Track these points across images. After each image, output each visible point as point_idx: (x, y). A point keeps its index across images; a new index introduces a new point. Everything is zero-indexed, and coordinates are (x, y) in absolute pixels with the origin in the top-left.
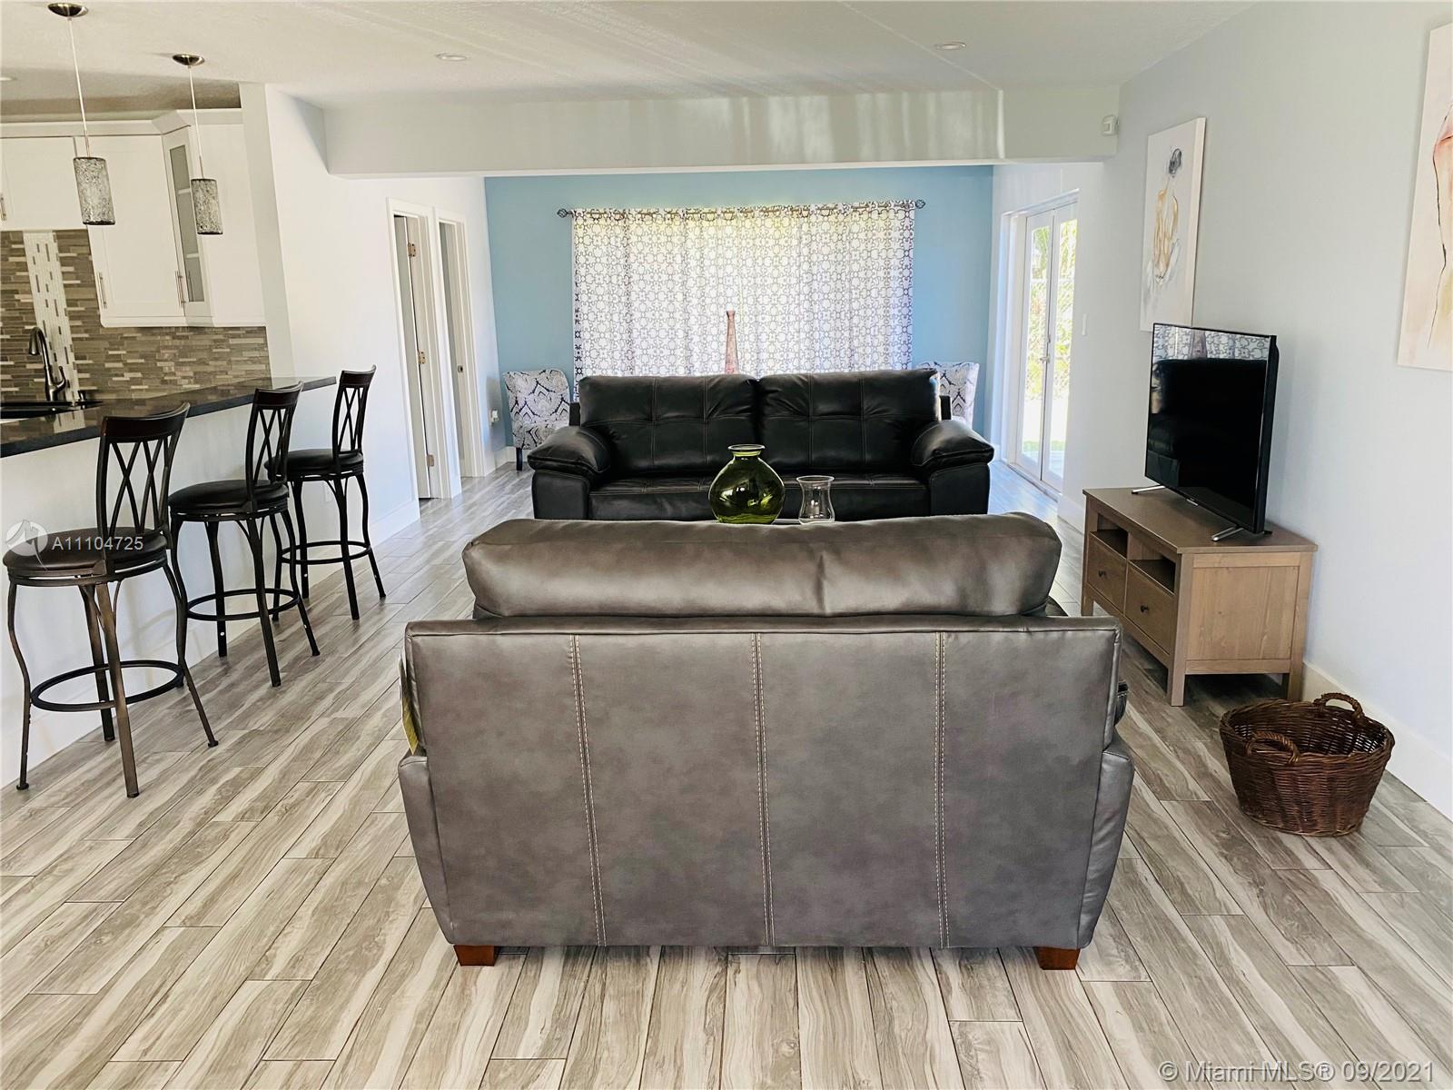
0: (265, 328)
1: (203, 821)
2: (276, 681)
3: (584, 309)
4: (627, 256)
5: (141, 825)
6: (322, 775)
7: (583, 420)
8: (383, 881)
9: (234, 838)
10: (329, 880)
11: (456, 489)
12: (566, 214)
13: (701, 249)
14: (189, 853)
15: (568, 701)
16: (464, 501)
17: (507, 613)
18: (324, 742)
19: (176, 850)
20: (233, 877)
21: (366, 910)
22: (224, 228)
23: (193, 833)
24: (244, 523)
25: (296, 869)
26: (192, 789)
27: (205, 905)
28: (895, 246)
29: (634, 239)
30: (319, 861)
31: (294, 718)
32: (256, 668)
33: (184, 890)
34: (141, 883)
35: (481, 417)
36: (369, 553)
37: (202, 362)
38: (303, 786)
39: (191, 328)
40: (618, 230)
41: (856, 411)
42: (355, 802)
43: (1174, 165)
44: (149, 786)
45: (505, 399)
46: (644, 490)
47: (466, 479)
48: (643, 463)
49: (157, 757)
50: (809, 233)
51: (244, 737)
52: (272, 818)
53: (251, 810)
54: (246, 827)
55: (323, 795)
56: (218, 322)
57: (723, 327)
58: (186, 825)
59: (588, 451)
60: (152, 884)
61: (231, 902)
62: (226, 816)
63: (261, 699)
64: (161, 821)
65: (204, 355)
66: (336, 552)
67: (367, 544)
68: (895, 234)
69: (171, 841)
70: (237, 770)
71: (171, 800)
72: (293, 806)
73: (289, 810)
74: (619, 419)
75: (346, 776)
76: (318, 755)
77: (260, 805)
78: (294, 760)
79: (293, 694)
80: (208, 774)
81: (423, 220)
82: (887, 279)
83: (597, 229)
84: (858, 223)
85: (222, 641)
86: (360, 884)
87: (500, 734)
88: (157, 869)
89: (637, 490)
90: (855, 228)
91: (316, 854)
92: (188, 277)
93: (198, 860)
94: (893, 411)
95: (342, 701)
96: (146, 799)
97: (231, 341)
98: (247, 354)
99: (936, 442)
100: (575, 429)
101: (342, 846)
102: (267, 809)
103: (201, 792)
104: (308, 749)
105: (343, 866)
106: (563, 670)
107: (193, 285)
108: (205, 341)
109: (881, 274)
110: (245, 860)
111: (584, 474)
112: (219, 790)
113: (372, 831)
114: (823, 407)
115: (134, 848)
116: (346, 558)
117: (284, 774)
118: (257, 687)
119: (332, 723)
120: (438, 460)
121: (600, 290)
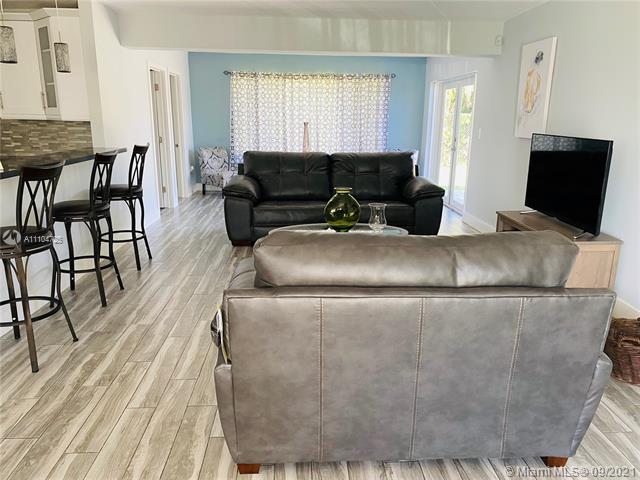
0: (89, 122)
1: (78, 386)
2: (104, 304)
3: (236, 119)
4: (257, 94)
5: (43, 389)
6: (139, 357)
7: (245, 172)
8: (185, 421)
9: (97, 396)
10: (154, 421)
11: (176, 204)
12: (227, 73)
13: (292, 93)
14: (72, 406)
15: (314, 334)
16: (180, 209)
17: (279, 284)
18: (136, 338)
19: (65, 404)
20: (101, 420)
21: (179, 439)
22: (71, 69)
23: (72, 394)
24: (88, 223)
25: (134, 415)
26: (67, 368)
27: (87, 439)
28: (382, 94)
29: (260, 86)
30: (147, 410)
31: (118, 325)
32: (91, 297)
33: (73, 429)
34: (47, 426)
35: (186, 169)
36: (145, 237)
37: (53, 138)
38: (129, 365)
39: (48, 121)
40: (253, 82)
41: (377, 171)
42: (160, 373)
43: (538, 60)
44: (44, 366)
45: (197, 160)
46: (280, 207)
47: (180, 198)
48: (276, 194)
49: (46, 348)
50: (342, 87)
51: (91, 337)
52: (116, 384)
53: (103, 379)
54: (102, 389)
55: (141, 369)
56: (64, 119)
57: (302, 130)
58: (68, 389)
59: (251, 188)
60: (53, 427)
61: (101, 436)
62: (90, 383)
63: (98, 314)
64: (52, 388)
65: (55, 135)
66: (129, 236)
67: (143, 232)
68: (382, 90)
69: (61, 398)
70: (92, 355)
71: (58, 374)
72: (126, 376)
73: (124, 378)
74: (263, 172)
75: (152, 359)
76: (134, 346)
77: (108, 376)
78: (122, 349)
79: (114, 311)
80: (75, 358)
81: (162, 72)
82: (378, 110)
83: (242, 81)
84: (365, 83)
85: (72, 282)
86: (172, 423)
87: (275, 353)
88: (56, 416)
89: (276, 207)
90: (364, 86)
91: (144, 405)
92: (47, 95)
93: (78, 410)
94: (395, 172)
95: (141, 314)
96: (43, 373)
97: (69, 128)
98: (77, 135)
99: (418, 187)
100: (242, 177)
101: (158, 400)
102: (112, 379)
103: (73, 369)
104: (128, 342)
105: (160, 413)
106: (314, 317)
107: (51, 100)
108: (54, 128)
109: (375, 107)
110: (105, 410)
111: (250, 199)
112: (83, 368)
113: (173, 389)
114: (362, 169)
115: (41, 403)
116: (135, 240)
117: (118, 357)
118: (94, 307)
119: (138, 327)
120: (168, 190)
121: (243, 110)
